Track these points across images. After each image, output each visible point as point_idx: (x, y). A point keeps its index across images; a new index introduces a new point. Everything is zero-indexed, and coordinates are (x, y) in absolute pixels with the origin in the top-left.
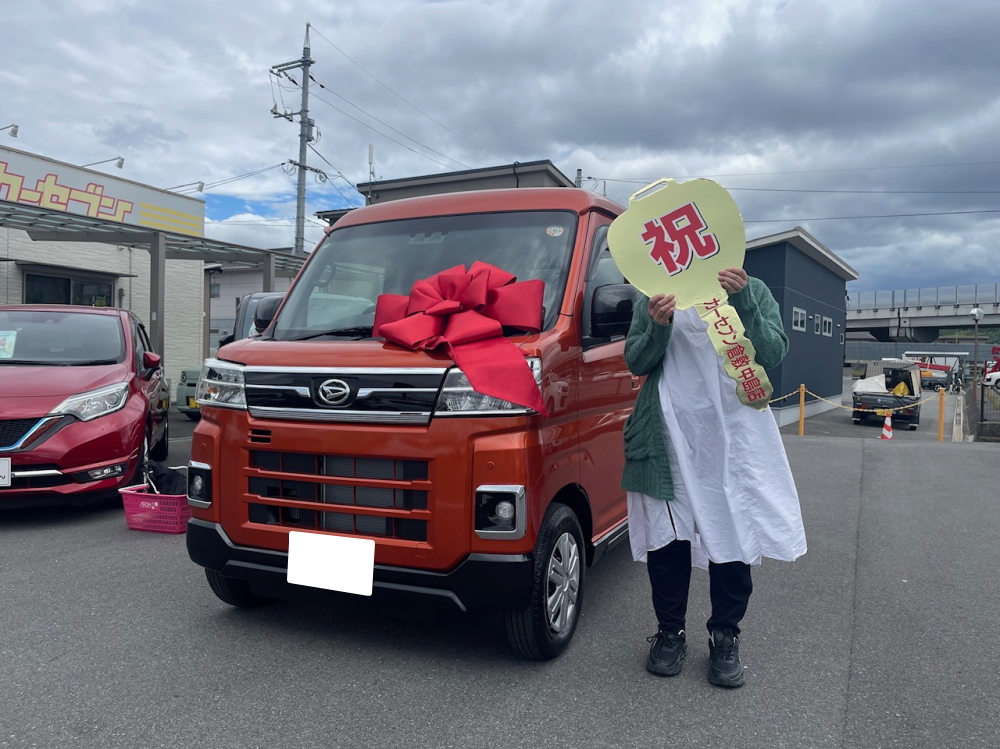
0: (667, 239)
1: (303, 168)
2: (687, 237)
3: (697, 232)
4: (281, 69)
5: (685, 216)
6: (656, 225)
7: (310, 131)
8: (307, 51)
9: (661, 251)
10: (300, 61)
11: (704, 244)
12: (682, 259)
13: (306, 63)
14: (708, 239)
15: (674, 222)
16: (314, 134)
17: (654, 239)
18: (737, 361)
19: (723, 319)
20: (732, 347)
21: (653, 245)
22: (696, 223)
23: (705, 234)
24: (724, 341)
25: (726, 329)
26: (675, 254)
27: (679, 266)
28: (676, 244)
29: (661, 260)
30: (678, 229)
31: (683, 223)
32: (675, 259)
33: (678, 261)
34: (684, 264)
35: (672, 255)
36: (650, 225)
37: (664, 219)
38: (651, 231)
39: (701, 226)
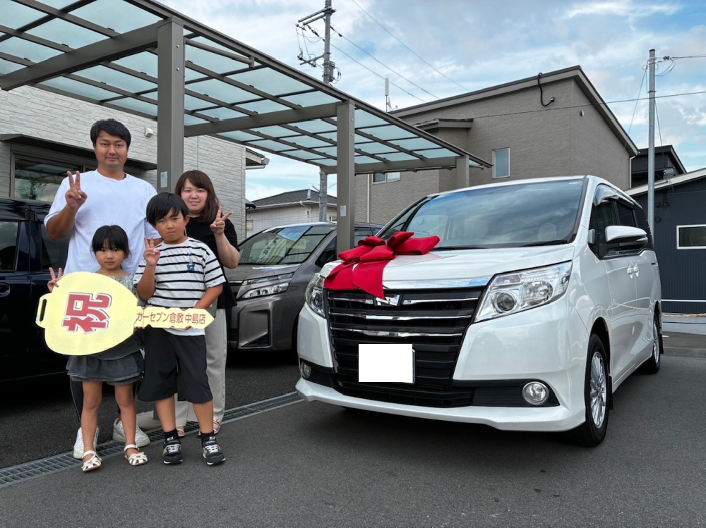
0: (83, 318)
2: (90, 308)
3: (91, 300)
4: (305, 23)
5: (76, 301)
6: (69, 319)
7: (332, 72)
9: (88, 326)
10: (322, 11)
11: (101, 301)
12: (101, 316)
13: (328, 12)
14: (99, 297)
15: (74, 309)
16: (335, 75)
17: (77, 325)
18: (178, 319)
19: (151, 315)
20: (169, 319)
21: (79, 326)
22: (85, 298)
23: (95, 297)
24: (164, 321)
25: (157, 317)
26: (96, 319)
27: (104, 321)
28: (90, 315)
29: (93, 328)
30: (81, 310)
31: (79, 305)
32: (99, 321)
33: (101, 320)
34: (105, 318)
35: (95, 321)
36: (66, 323)
37: (68, 314)
38: (71, 325)
39: (89, 297)
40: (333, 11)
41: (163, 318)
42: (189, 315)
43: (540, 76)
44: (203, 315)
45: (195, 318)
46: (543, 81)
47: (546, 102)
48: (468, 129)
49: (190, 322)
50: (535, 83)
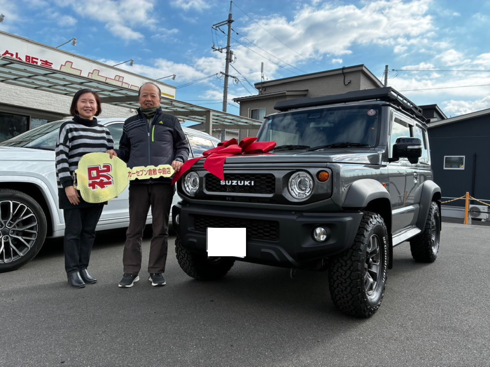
0: (98, 181)
1: (227, 76)
2: (100, 174)
3: (100, 169)
5: (92, 171)
6: (91, 182)
7: (231, 57)
8: (230, 15)
9: (102, 185)
10: (227, 21)
11: (106, 169)
12: (108, 178)
13: (230, 21)
14: (104, 166)
15: (92, 176)
17: (96, 185)
18: (154, 173)
19: (137, 172)
20: (148, 173)
21: (98, 186)
22: (96, 169)
23: (102, 167)
24: (145, 175)
25: (141, 173)
26: (105, 180)
27: (110, 180)
28: (101, 178)
29: (105, 186)
30: (96, 176)
31: (94, 173)
32: (107, 181)
33: (108, 180)
34: (110, 178)
35: (105, 181)
36: (90, 185)
37: (90, 179)
38: (93, 185)
39: (98, 167)
40: (233, 21)
41: (145, 173)
42: (160, 170)
43: (343, 69)
44: (168, 168)
45: (164, 170)
46: (345, 71)
47: (346, 83)
48: (305, 95)
49: (161, 173)
50: (341, 72)
